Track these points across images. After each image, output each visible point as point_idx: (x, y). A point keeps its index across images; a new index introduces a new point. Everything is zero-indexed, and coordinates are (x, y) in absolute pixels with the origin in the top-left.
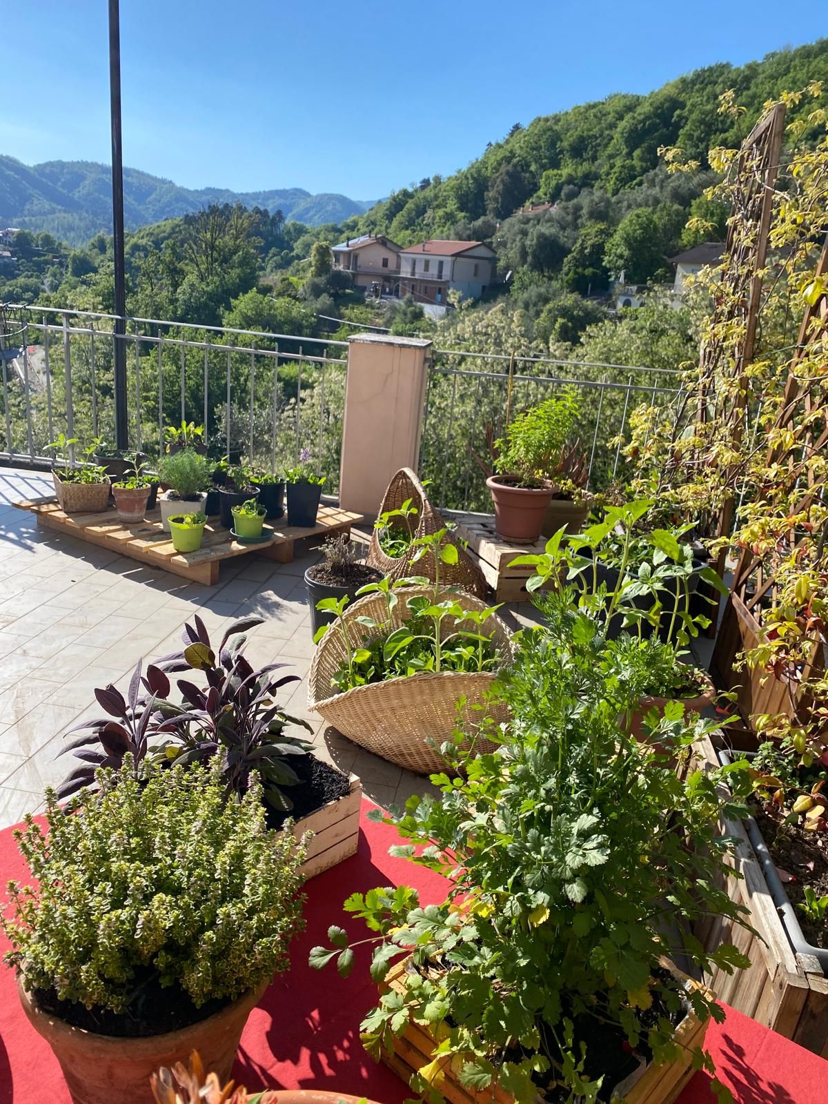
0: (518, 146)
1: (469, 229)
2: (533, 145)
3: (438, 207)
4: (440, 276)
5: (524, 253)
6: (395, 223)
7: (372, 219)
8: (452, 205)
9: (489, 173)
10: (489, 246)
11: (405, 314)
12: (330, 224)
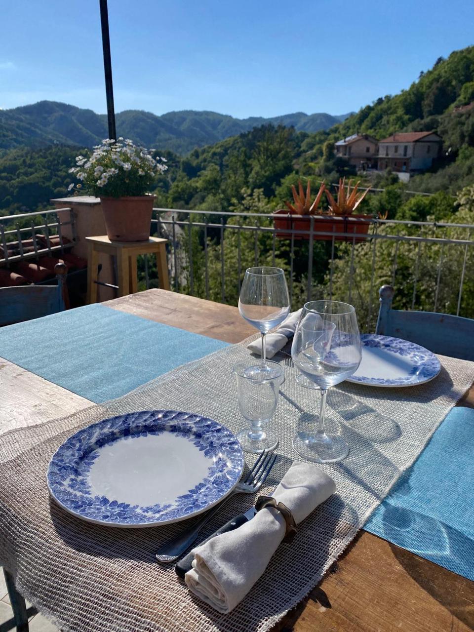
0: (443, 70)
1: (421, 124)
2: (454, 69)
3: (392, 113)
4: (405, 155)
5: (462, 137)
6: (363, 126)
7: (347, 125)
8: (400, 112)
9: (424, 90)
10: (436, 133)
11: (387, 179)
12: (322, 130)
